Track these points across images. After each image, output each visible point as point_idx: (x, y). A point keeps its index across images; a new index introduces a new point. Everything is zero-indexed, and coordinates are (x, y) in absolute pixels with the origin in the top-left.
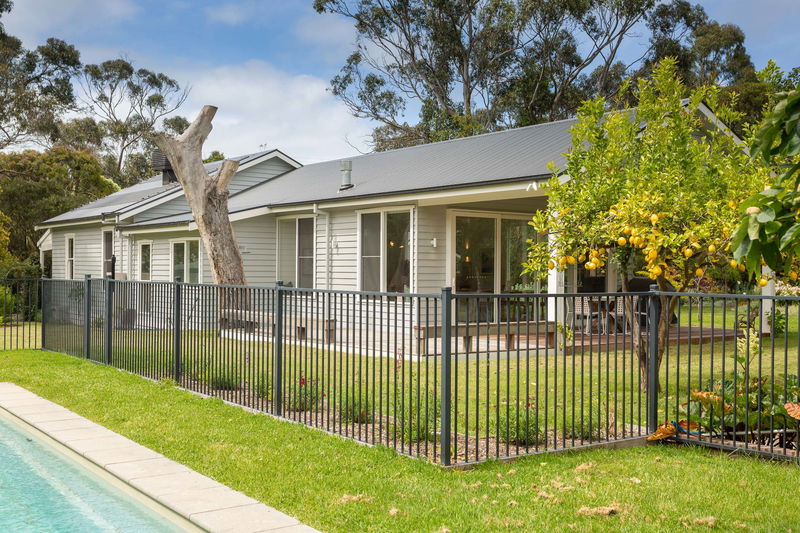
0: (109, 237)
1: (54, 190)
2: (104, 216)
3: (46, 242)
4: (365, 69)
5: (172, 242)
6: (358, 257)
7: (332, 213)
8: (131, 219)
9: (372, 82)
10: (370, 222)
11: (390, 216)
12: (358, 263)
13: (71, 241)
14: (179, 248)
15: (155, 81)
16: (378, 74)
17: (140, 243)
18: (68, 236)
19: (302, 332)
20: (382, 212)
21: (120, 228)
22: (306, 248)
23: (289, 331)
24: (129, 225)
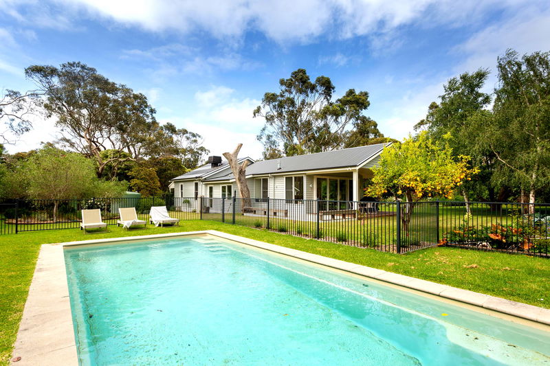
0: (196, 184)
1: (169, 169)
2: (196, 177)
3: (172, 186)
4: (266, 132)
5: (221, 186)
6: (285, 190)
7: (275, 177)
8: (205, 179)
9: (269, 137)
10: (289, 180)
11: (295, 178)
12: (285, 192)
13: (182, 186)
14: (224, 188)
15: (194, 135)
16: (271, 134)
17: (209, 186)
18: (180, 184)
19: (275, 214)
20: (293, 177)
21: (202, 181)
22: (265, 188)
23: (271, 213)
24: (205, 180)
